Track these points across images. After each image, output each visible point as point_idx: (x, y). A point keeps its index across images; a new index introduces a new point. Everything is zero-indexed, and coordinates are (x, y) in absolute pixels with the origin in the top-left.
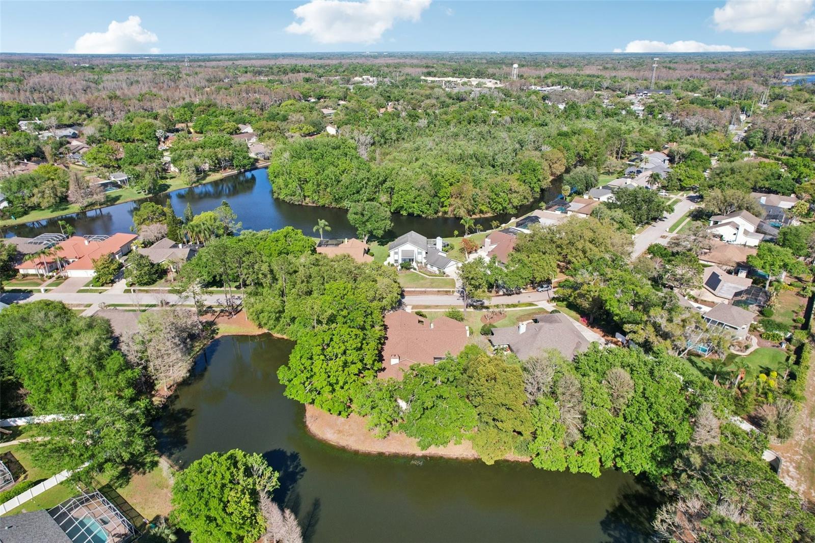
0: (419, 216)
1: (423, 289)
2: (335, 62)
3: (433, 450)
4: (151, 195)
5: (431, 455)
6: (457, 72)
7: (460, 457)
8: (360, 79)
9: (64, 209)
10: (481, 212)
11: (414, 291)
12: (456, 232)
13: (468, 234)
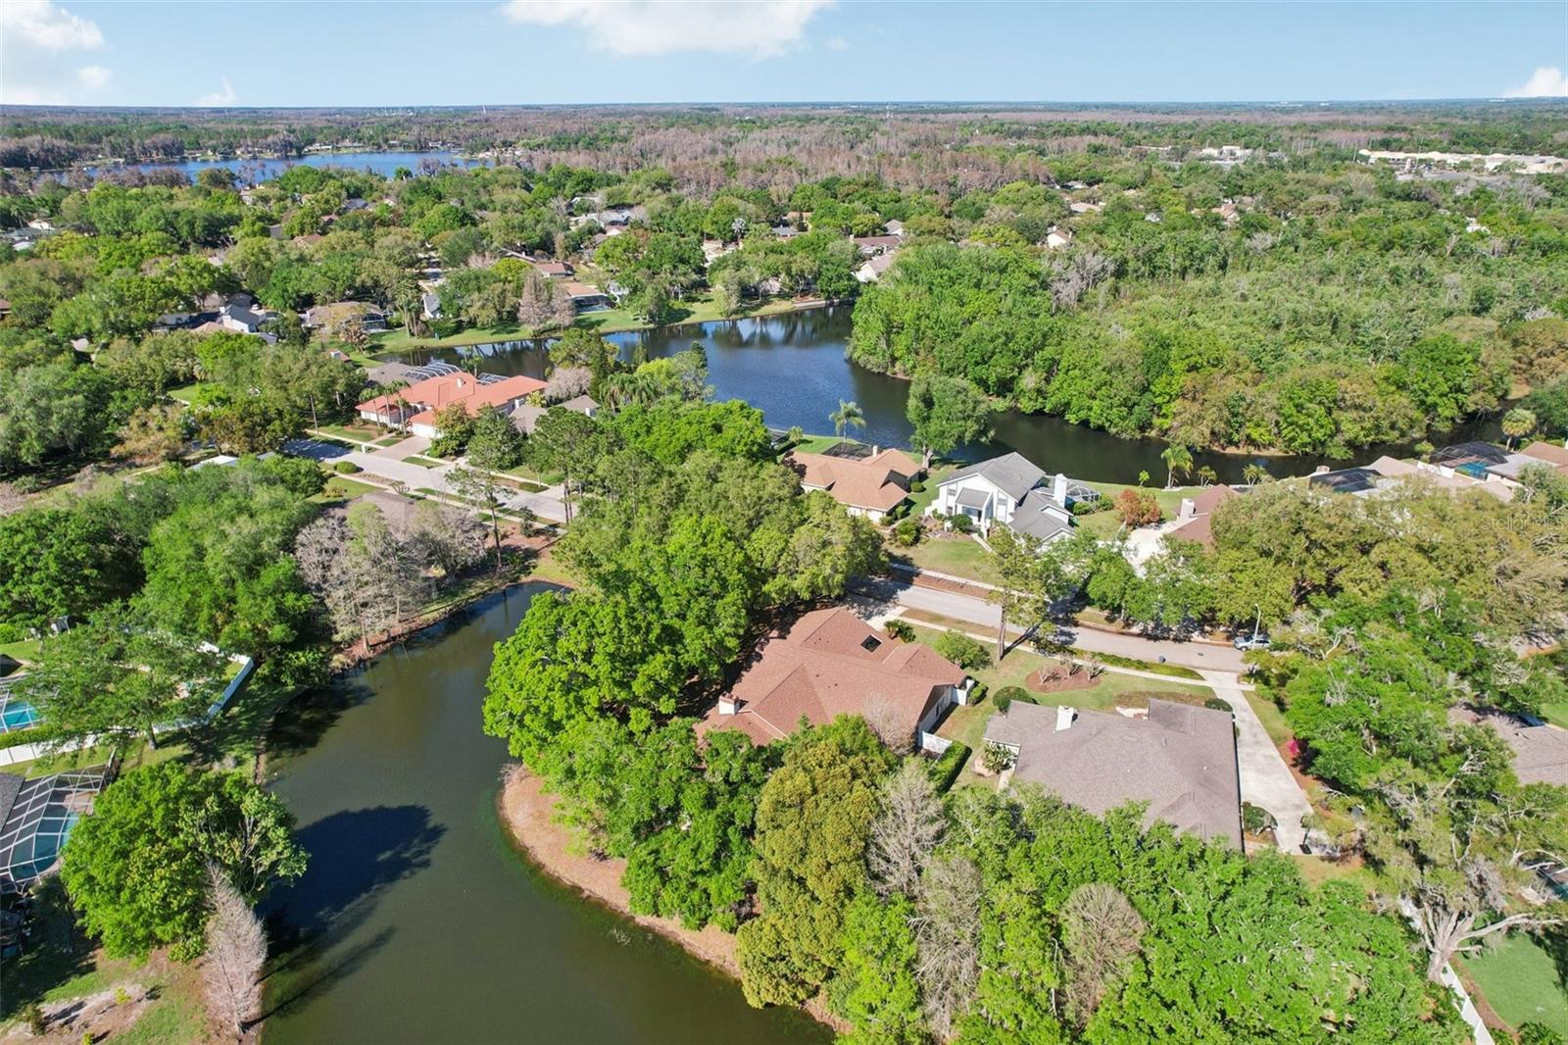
0: (1101, 429)
1: (962, 581)
2: (1189, 119)
3: (673, 925)
4: (652, 326)
5: (664, 932)
6: (1461, 141)
7: (716, 962)
8: (1215, 152)
9: (512, 332)
10: (1250, 441)
11: (939, 580)
12: (1144, 476)
13: (1176, 485)
